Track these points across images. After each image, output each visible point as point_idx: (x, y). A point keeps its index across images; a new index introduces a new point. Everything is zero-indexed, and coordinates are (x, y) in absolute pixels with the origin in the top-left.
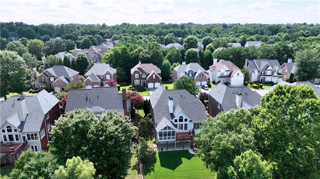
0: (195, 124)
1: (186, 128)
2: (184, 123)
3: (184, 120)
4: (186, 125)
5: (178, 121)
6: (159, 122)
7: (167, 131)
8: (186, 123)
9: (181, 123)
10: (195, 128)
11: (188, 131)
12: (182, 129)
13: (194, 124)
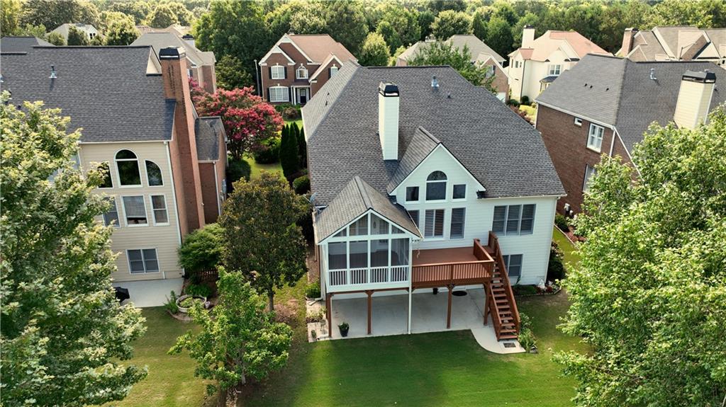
0: (499, 211)
1: (457, 229)
2: (448, 204)
3: (449, 191)
4: (459, 214)
5: (422, 193)
6: (331, 199)
7: (369, 237)
8: (459, 203)
9: (436, 204)
10: (498, 226)
11: (466, 241)
12: (439, 232)
13: (496, 208)
